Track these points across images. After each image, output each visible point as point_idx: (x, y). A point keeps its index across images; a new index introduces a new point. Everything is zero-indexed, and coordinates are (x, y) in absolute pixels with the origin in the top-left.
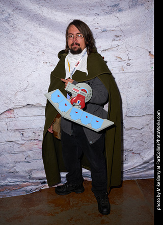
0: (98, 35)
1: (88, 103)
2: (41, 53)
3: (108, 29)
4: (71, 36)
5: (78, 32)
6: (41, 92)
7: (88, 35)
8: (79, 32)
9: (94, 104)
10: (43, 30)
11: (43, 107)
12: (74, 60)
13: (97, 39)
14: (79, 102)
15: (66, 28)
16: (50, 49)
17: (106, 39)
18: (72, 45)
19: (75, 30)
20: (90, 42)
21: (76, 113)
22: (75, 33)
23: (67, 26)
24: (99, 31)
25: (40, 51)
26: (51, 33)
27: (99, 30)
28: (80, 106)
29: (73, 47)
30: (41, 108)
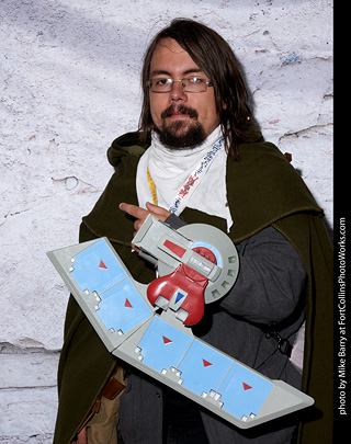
0: (265, 75)
1: (215, 307)
2: (42, 142)
3: (307, 54)
4: (164, 81)
5: (191, 64)
6: (40, 292)
7: (228, 75)
8: (193, 65)
9: (239, 318)
10: (56, 54)
11: (48, 352)
12: (174, 170)
13: (263, 91)
14: (180, 296)
15: (144, 50)
16: (80, 129)
17: (298, 94)
18: (168, 113)
19: (178, 59)
20: (235, 104)
21: (166, 341)
22: (178, 69)
23: (148, 40)
24: (270, 61)
25: (40, 137)
26: (85, 67)
27: (273, 57)
28: (184, 316)
29: (170, 121)
30: (39, 358)
